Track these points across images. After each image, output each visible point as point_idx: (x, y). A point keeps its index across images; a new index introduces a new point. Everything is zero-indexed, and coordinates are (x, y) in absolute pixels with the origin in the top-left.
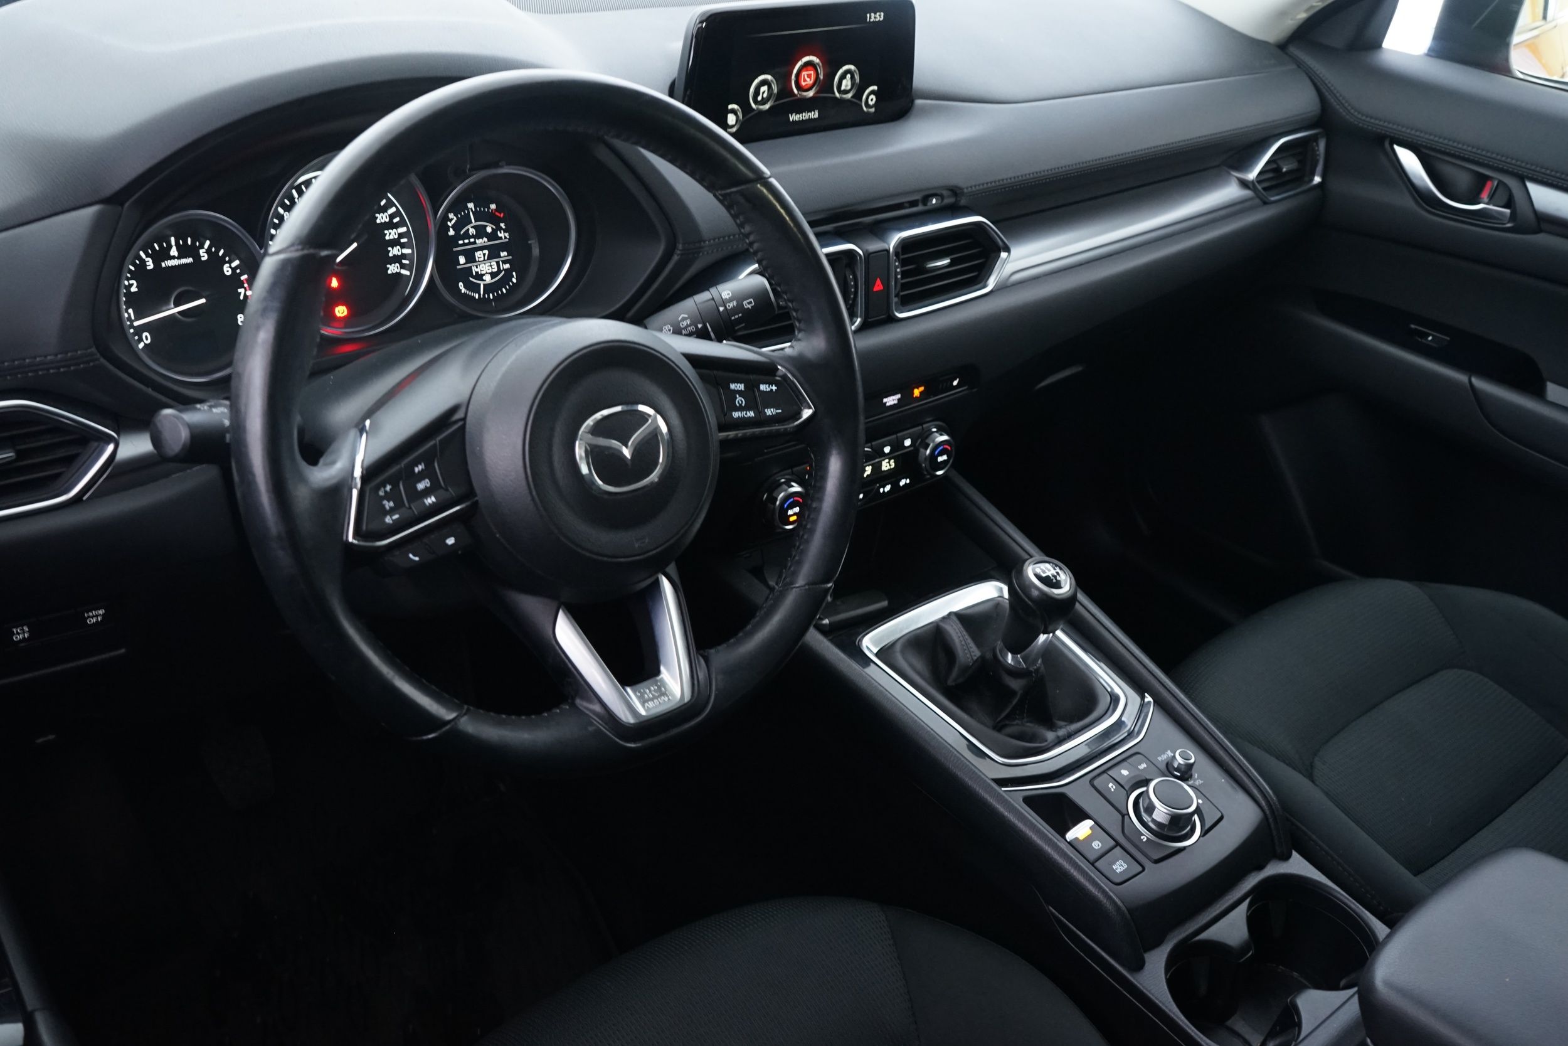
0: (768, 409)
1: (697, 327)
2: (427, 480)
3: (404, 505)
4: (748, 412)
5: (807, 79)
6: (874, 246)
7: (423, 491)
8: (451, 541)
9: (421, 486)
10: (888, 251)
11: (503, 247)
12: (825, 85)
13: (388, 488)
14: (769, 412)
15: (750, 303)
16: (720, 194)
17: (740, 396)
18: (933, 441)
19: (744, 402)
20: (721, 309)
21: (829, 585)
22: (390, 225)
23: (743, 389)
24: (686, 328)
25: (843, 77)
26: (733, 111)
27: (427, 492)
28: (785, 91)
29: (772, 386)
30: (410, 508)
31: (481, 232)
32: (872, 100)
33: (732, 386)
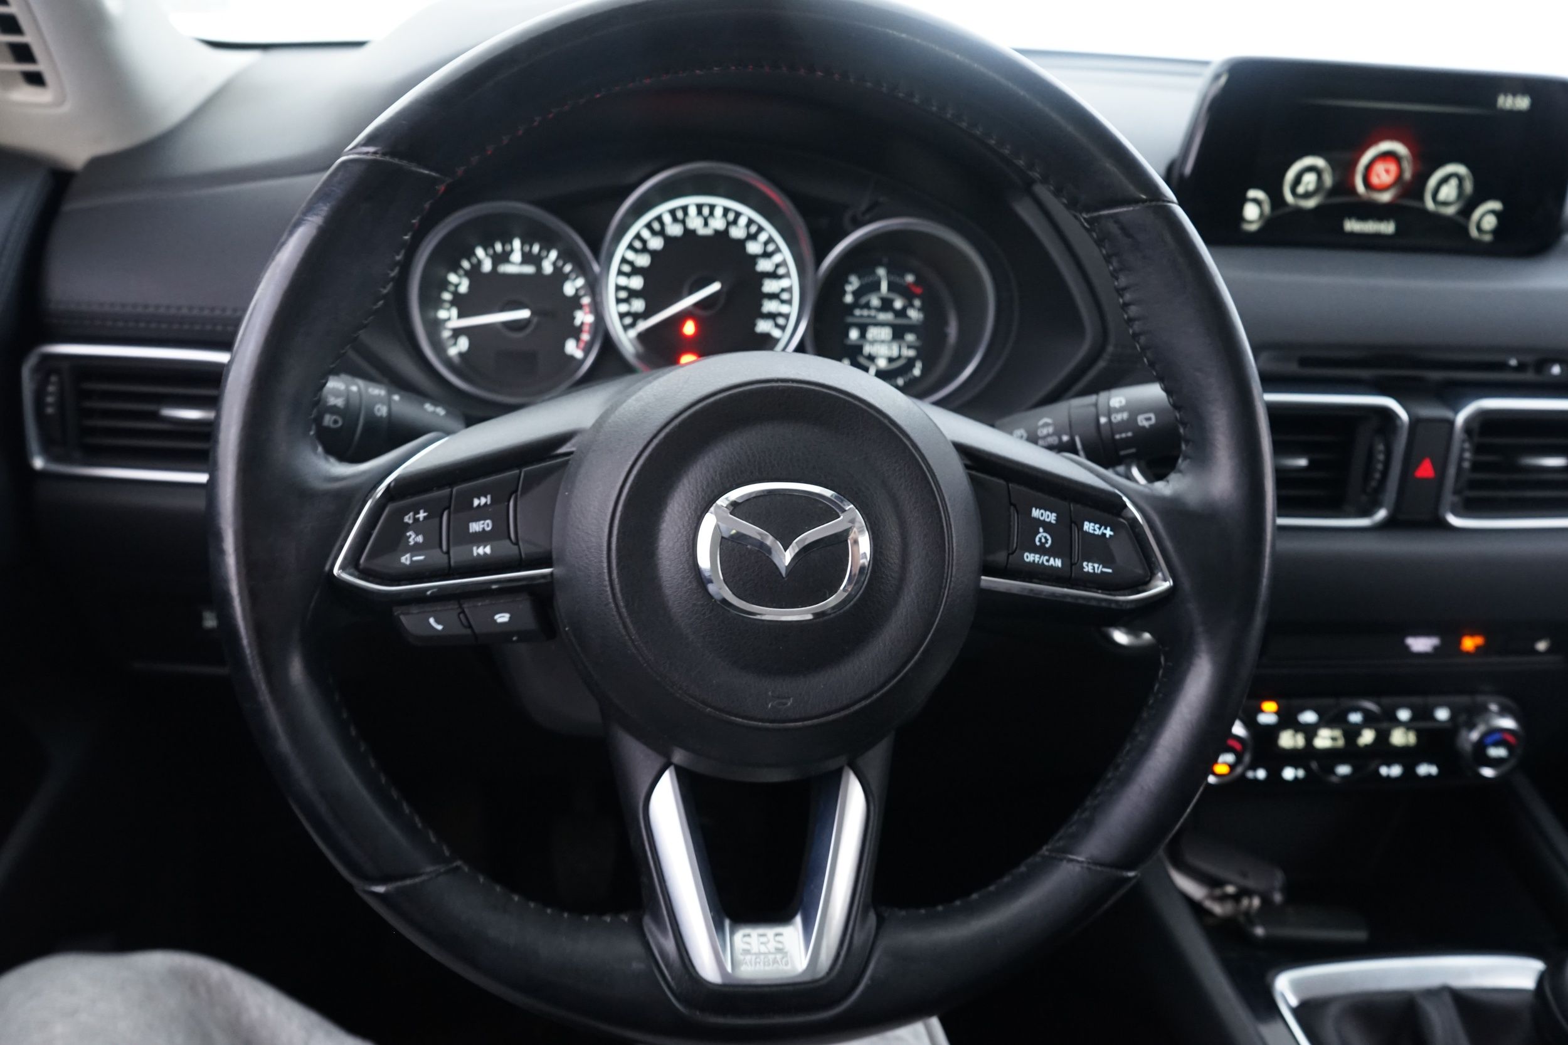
0: (1088, 562)
1: (1060, 439)
2: (489, 521)
3: (441, 546)
4: (1052, 559)
5: (1384, 174)
6: (1432, 411)
7: (476, 533)
8: (502, 618)
9: (475, 527)
10: (1451, 423)
11: (911, 328)
12: (1412, 189)
13: (422, 515)
14: (1088, 567)
15: (1149, 419)
16: (1084, 219)
17: (1045, 531)
18: (1487, 722)
19: (1050, 542)
20: (1103, 420)
21: (1131, 874)
22: (773, 275)
23: (1053, 522)
24: (1044, 437)
25: (1445, 180)
26: (1256, 201)
27: (481, 538)
28: (1344, 185)
29: (1106, 529)
30: (448, 552)
31: (887, 305)
32: (1490, 222)
33: (1036, 513)
